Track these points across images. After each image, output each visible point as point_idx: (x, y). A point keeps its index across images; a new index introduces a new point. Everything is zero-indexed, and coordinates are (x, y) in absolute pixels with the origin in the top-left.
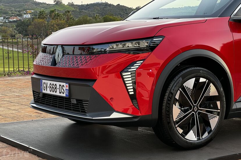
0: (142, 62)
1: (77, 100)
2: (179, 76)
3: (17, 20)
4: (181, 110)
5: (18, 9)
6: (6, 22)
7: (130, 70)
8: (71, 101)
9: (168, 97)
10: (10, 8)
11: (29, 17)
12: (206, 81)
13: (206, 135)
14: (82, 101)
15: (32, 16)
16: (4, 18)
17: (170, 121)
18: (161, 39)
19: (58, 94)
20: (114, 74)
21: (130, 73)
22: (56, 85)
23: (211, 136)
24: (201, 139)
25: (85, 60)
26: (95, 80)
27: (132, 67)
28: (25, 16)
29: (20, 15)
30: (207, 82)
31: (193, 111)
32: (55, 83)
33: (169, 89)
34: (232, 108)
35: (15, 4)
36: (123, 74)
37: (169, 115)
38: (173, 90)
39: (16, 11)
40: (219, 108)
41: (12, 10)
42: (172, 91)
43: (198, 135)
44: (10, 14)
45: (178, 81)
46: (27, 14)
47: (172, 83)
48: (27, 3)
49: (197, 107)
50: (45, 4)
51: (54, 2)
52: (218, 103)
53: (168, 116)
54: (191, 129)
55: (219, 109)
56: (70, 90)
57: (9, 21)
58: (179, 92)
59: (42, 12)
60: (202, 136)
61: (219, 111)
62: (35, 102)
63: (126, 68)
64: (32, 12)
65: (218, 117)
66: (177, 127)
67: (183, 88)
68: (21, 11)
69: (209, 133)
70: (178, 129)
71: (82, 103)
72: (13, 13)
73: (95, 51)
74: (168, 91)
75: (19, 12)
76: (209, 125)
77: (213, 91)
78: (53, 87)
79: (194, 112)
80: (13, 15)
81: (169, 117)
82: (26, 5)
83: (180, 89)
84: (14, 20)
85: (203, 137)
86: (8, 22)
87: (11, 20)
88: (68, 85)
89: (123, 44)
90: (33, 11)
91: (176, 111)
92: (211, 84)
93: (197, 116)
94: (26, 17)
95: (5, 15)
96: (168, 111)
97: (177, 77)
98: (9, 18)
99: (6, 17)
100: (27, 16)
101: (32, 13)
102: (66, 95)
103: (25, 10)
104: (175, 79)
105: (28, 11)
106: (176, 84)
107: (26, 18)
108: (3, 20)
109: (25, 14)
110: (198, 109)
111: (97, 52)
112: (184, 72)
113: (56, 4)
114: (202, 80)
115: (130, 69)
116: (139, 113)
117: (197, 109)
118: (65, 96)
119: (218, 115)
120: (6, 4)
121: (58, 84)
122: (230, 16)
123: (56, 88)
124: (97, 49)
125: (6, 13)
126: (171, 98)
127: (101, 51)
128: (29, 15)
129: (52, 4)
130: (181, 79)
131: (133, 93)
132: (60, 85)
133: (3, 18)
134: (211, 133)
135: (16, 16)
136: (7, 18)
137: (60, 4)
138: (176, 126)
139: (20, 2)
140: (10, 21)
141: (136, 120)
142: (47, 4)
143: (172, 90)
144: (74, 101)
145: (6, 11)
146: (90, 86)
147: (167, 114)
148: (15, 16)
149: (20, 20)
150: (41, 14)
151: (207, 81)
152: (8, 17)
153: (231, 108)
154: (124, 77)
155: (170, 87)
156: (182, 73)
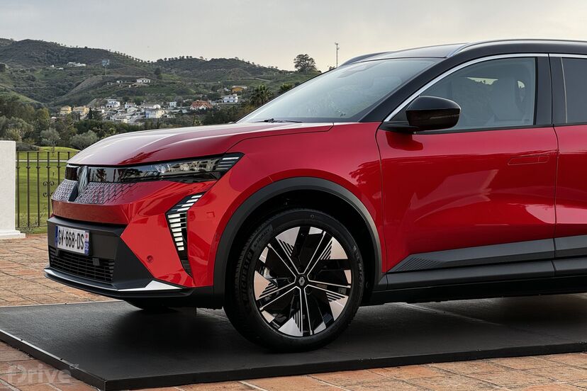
0: (200, 196)
1: (101, 260)
2: (268, 222)
3: (207, 109)
4: (272, 282)
5: (212, 84)
6: (183, 114)
7: (179, 210)
8: (92, 262)
9: (246, 257)
10: (194, 81)
11: (236, 101)
12: (323, 232)
13: (322, 327)
14: (108, 261)
15: (244, 98)
16: (178, 105)
17: (248, 298)
18: (237, 158)
19: (75, 250)
20: (157, 216)
21: (178, 215)
22: (73, 234)
23: (331, 330)
24: (311, 334)
25: (115, 191)
26: (124, 226)
27: (184, 206)
28: (226, 99)
29: (216, 98)
30: (324, 234)
31: (297, 284)
32: (72, 230)
33: (248, 244)
34: (378, 282)
35: (205, 72)
36: (170, 217)
37: (246, 288)
38: (255, 246)
39: (207, 88)
40: (349, 282)
41: (197, 86)
42: (253, 248)
43: (306, 327)
44: (192, 94)
45: (264, 231)
46: (232, 94)
47: (255, 235)
48: (234, 69)
49: (306, 279)
50: (275, 70)
51: (296, 66)
52: (348, 274)
53: (244, 291)
54: (292, 315)
55: (349, 284)
56: (91, 242)
57: (188, 110)
58: (266, 250)
59: (261, 90)
60: (313, 330)
61: (349, 287)
62: (51, 265)
63: (175, 207)
64: (243, 90)
65: (347, 297)
66: (262, 311)
67: (276, 244)
68: (219, 87)
69: (327, 325)
70: (265, 314)
71: (108, 265)
72: (200, 93)
73: (142, 175)
74: (246, 248)
75: (213, 89)
76: (328, 310)
77: (336, 251)
78: (70, 239)
79: (299, 286)
80: (199, 96)
81: (246, 293)
82: (230, 72)
83: (269, 245)
84: (201, 108)
85: (316, 332)
86: (186, 113)
87: (193, 109)
88: (88, 234)
89: (175, 165)
90: (245, 88)
91: (261, 283)
92: (333, 239)
93: (303, 294)
94: (228, 102)
95: (180, 97)
96: (245, 282)
97: (264, 225)
98: (189, 104)
99: (184, 101)
100: (232, 98)
101: (243, 93)
102: (86, 251)
103: (226, 84)
104: (260, 228)
105: (234, 87)
106: (260, 235)
107: (228, 104)
108: (176, 109)
109: (227, 94)
110: (307, 282)
111: (147, 177)
112: (278, 216)
113: (301, 71)
114: (314, 231)
115: (181, 207)
116: (193, 284)
117: (304, 281)
118: (84, 253)
119: (347, 294)
120: (185, 72)
121: (77, 231)
122: (383, 121)
123: (73, 239)
124: (146, 171)
125: (183, 92)
126: (250, 260)
127: (152, 176)
128: (237, 98)
129: (291, 72)
130: (271, 227)
131: (182, 249)
132: (79, 234)
133: (175, 103)
134: (333, 325)
135: (206, 100)
136: (184, 105)
137: (310, 70)
138: (261, 309)
139: (216, 66)
140: (192, 111)
141: (188, 294)
142: (281, 72)
143: (253, 246)
144: (96, 263)
145: (185, 88)
146: (117, 236)
147: (242, 287)
148: (203, 99)
149: (214, 109)
150: (258, 96)
151: (325, 232)
152: (187, 102)
153: (375, 284)
154: (171, 221)
155: (251, 241)
156: (274, 218)
